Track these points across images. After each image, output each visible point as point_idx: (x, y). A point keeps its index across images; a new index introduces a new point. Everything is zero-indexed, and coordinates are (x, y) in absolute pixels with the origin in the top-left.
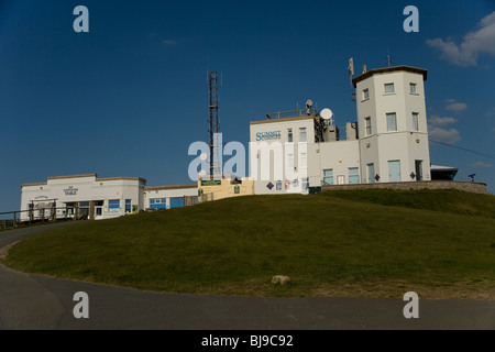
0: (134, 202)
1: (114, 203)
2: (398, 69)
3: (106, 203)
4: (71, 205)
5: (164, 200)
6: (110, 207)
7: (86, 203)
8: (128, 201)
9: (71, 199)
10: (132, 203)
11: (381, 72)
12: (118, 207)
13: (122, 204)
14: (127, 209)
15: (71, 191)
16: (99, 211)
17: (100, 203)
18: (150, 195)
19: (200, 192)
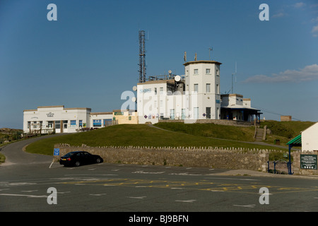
0: (84, 122)
1: (73, 122)
2: (200, 62)
3: (69, 122)
4: (50, 122)
5: (100, 120)
6: (71, 124)
7: (59, 122)
8: (80, 121)
9: (51, 119)
10: (83, 122)
11: (193, 63)
12: (75, 124)
13: (77, 123)
14: (80, 125)
15: (50, 115)
16: (66, 126)
17: (66, 121)
18: (93, 117)
19: (114, 118)
